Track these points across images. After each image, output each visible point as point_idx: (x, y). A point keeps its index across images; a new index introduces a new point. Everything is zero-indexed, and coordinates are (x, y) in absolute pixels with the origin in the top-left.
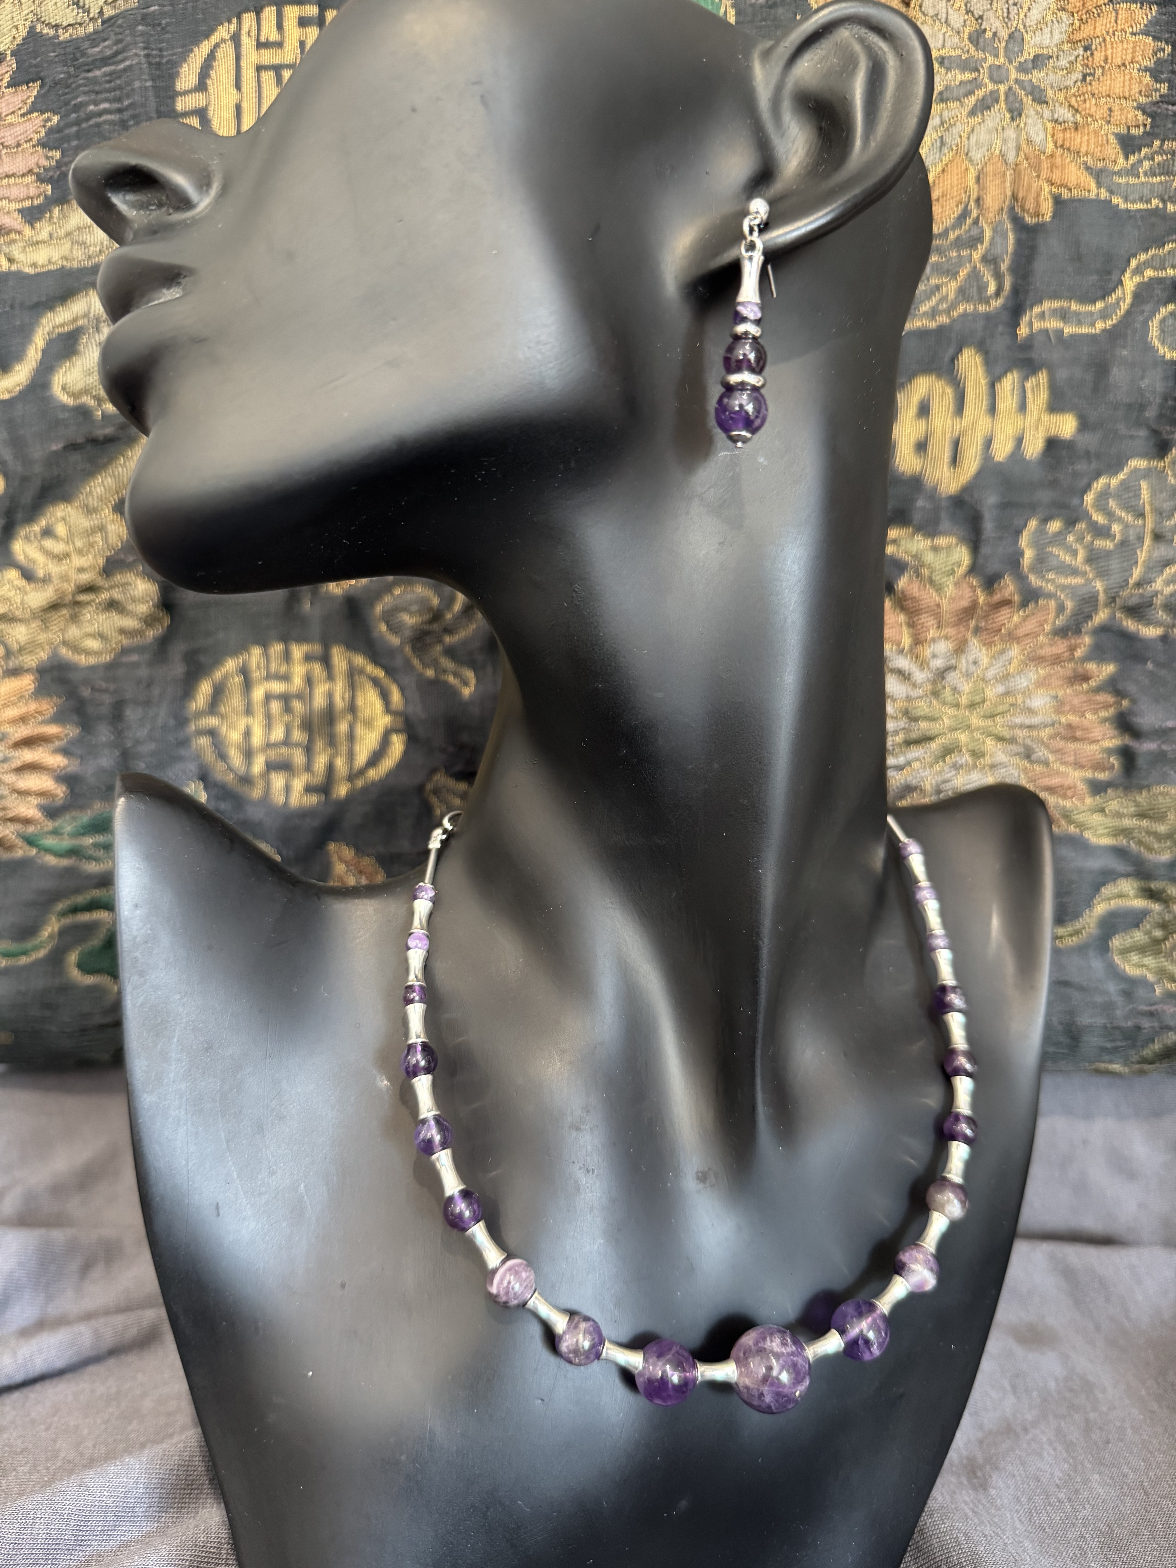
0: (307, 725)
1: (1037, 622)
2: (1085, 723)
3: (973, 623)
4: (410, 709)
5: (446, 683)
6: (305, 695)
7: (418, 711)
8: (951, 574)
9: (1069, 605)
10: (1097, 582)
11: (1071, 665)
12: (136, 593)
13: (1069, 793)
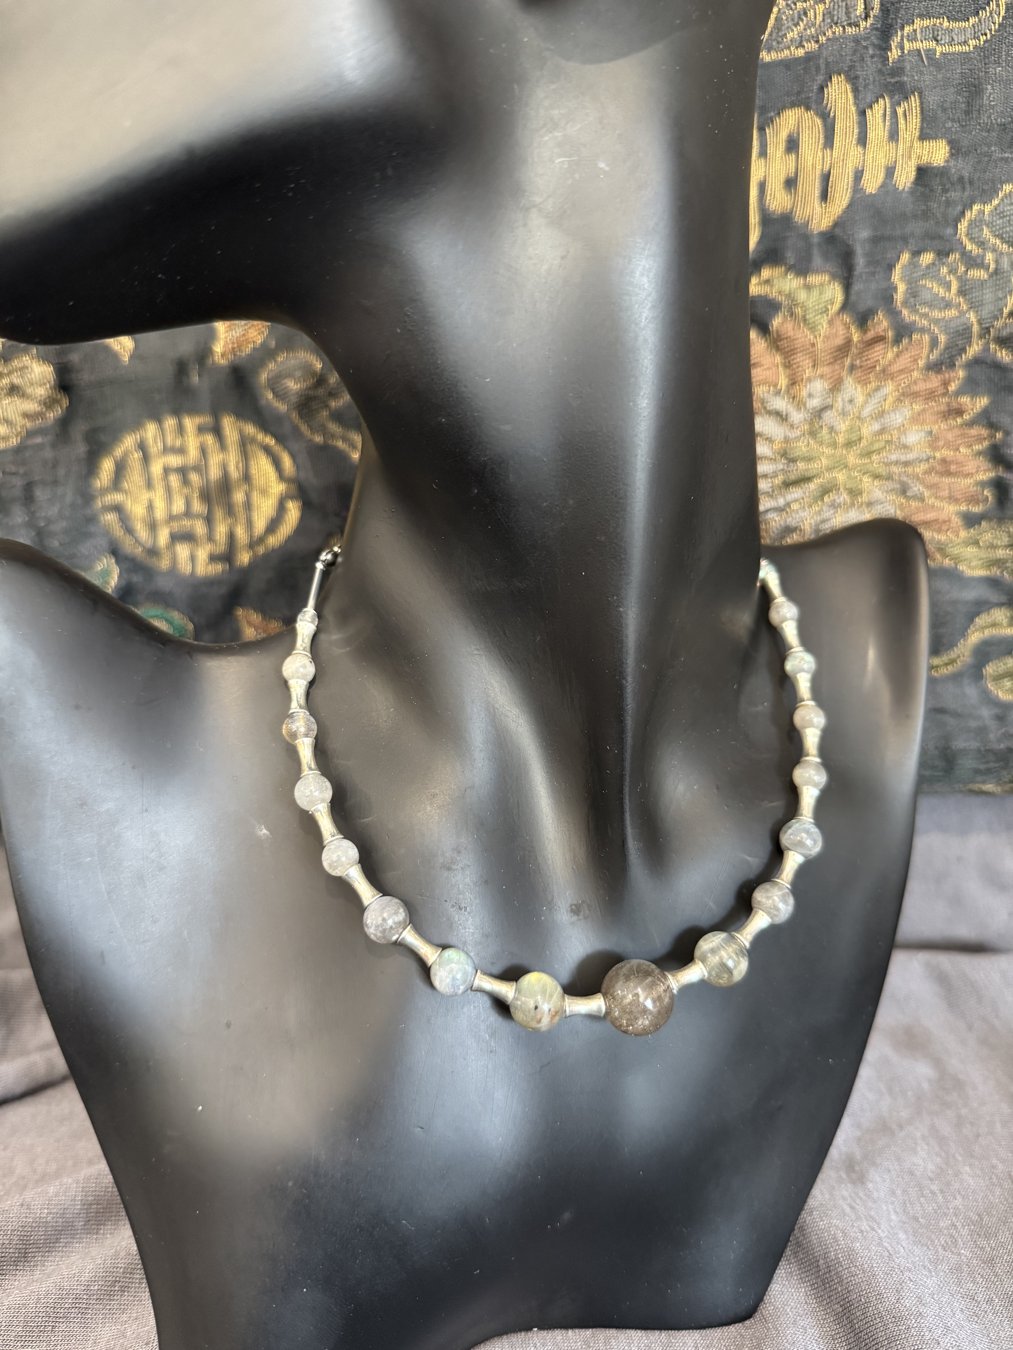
0: (206, 496)
1: (911, 357)
2: (959, 457)
3: (848, 362)
4: (302, 475)
5: (335, 448)
6: (201, 468)
7: (310, 478)
8: (825, 312)
9: (942, 338)
10: (972, 313)
11: (945, 400)
12: (33, 376)
13: (944, 527)
